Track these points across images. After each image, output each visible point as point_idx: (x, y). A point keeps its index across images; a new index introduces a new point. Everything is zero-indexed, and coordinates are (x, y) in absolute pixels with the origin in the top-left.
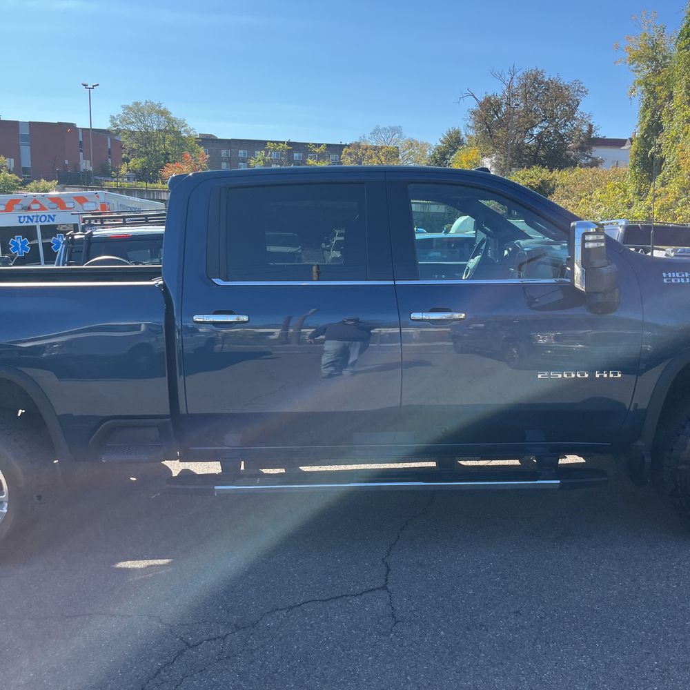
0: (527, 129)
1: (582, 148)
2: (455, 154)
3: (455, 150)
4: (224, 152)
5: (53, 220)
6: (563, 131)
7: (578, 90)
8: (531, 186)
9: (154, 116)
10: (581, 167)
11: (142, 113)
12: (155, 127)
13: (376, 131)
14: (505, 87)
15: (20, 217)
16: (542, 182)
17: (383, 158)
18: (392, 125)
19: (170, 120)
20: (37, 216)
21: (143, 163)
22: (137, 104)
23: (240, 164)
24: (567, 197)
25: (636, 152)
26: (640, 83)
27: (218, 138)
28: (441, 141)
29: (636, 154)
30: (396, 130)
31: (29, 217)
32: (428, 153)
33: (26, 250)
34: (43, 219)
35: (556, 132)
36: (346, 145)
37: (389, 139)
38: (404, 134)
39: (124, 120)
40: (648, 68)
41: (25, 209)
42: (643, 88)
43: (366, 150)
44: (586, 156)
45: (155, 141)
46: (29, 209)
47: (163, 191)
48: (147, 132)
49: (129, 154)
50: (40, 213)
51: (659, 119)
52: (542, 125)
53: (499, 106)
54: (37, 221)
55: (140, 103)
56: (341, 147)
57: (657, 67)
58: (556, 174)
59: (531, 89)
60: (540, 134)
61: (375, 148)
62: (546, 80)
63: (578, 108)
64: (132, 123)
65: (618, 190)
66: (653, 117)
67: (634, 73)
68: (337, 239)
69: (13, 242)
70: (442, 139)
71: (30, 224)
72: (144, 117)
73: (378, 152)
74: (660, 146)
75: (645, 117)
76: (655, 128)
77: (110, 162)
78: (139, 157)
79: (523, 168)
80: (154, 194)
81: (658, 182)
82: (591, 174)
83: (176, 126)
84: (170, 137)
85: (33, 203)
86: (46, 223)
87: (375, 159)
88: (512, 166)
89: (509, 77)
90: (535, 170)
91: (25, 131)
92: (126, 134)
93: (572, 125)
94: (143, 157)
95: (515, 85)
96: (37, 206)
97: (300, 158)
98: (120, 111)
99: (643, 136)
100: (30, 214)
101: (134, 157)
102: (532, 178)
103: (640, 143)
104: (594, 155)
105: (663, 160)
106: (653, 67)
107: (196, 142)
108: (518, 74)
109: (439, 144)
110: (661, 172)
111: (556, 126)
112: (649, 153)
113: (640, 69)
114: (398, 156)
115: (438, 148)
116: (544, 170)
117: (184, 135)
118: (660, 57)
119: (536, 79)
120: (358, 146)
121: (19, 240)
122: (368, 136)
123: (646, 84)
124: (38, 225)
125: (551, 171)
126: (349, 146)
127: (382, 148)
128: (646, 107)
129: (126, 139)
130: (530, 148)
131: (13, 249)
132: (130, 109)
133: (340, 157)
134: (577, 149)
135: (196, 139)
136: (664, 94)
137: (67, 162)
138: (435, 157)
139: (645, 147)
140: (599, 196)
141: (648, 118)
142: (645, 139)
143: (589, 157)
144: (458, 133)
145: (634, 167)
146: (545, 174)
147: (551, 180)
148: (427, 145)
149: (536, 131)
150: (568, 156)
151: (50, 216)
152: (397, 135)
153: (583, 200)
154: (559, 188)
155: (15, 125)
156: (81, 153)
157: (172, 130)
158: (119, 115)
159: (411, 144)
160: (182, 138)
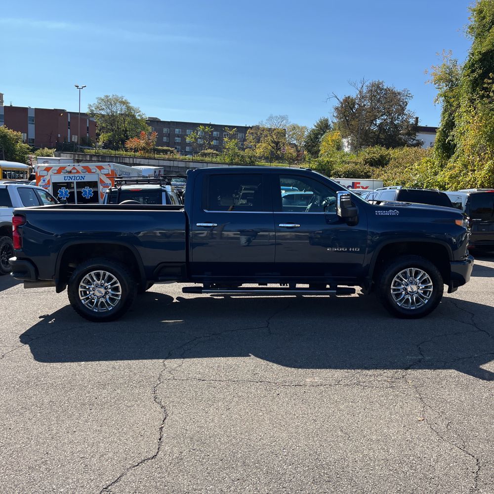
0: (372, 121)
1: (409, 134)
2: (324, 135)
3: (324, 132)
4: (165, 130)
5: (84, 179)
6: (397, 122)
7: (407, 95)
8: (373, 159)
9: (118, 105)
10: (408, 146)
11: (111, 103)
12: (118, 112)
13: (271, 118)
14: (358, 92)
15: (65, 177)
16: (381, 156)
17: (275, 137)
18: (282, 115)
19: (129, 108)
20: (75, 177)
21: (109, 136)
22: (107, 97)
23: (176, 138)
24: (397, 167)
25: (439, 140)
26: (441, 95)
27: (161, 120)
28: (315, 126)
29: (439, 141)
30: (283, 118)
31: (70, 177)
32: (306, 133)
33: (67, 195)
34: (78, 178)
35: (392, 122)
36: (249, 127)
37: (280, 124)
38: (289, 120)
39: (98, 107)
40: (446, 86)
41: (68, 173)
42: (443, 98)
43: (263, 131)
44: (412, 139)
45: (118, 122)
46: (70, 172)
47: (126, 157)
48: (113, 115)
49: (100, 131)
50: (76, 175)
51: (453, 119)
52: (383, 118)
53: (354, 104)
54: (74, 179)
55: (109, 96)
56: (246, 128)
57: (452, 85)
58: (391, 151)
59: (375, 94)
60: (381, 124)
61: (270, 130)
62: (385, 88)
63: (407, 107)
64: (103, 109)
65: (429, 163)
66: (450, 118)
67: (437, 90)
68: (243, 192)
69: (60, 191)
70: (316, 124)
71: (71, 181)
72: (112, 105)
73: (272, 133)
74: (453, 136)
75: (444, 117)
76: (450, 125)
77: (88, 136)
78: (107, 132)
79: (369, 146)
80: (120, 159)
81: (452, 160)
82: (414, 152)
83: (133, 112)
84: (128, 119)
85: (73, 169)
86: (79, 181)
87: (269, 137)
88: (361, 145)
89: (360, 85)
90: (376, 149)
91: (31, 114)
92: (98, 117)
93: (403, 118)
94: (110, 132)
95: (365, 90)
96: (75, 171)
97: (217, 135)
98: (96, 102)
99: (443, 129)
100: (71, 175)
101: (103, 132)
102: (374, 153)
103: (441, 134)
104: (417, 138)
105: (455, 145)
106: (450, 86)
107: (146, 123)
108: (366, 84)
109: (314, 128)
110: (455, 153)
111: (392, 119)
112: (447, 141)
113: (440, 87)
114: (285, 136)
115: (313, 130)
116: (383, 148)
117: (139, 118)
118: (454, 79)
119: (378, 87)
120: (257, 128)
121: (64, 190)
122: (265, 121)
123: (445, 96)
124: (75, 182)
125: (388, 148)
126: (251, 128)
127: (274, 129)
128: (445, 111)
129: (99, 120)
130: (374, 133)
131: (60, 195)
132: (103, 100)
133: (245, 135)
134: (407, 134)
135: (147, 120)
136: (455, 104)
137: (59, 136)
138: (310, 137)
139: (444, 137)
140: (416, 167)
141: (446, 118)
142: (444, 132)
143: (414, 140)
144: (327, 120)
145: (437, 149)
146: (384, 151)
147: (387, 155)
148: (305, 128)
149: (378, 122)
150: (400, 139)
151: (82, 177)
152: (284, 121)
153: (407, 169)
154: (392, 160)
155: (25, 110)
156: (69, 130)
157: (130, 114)
158: (94, 104)
159: (294, 128)
160: (137, 120)
